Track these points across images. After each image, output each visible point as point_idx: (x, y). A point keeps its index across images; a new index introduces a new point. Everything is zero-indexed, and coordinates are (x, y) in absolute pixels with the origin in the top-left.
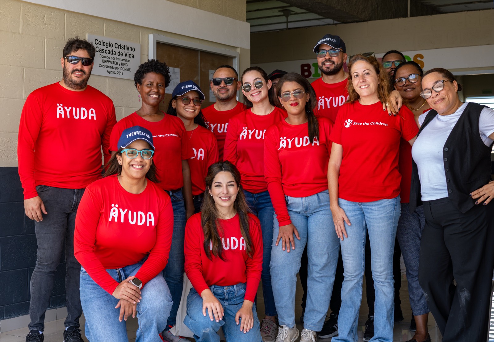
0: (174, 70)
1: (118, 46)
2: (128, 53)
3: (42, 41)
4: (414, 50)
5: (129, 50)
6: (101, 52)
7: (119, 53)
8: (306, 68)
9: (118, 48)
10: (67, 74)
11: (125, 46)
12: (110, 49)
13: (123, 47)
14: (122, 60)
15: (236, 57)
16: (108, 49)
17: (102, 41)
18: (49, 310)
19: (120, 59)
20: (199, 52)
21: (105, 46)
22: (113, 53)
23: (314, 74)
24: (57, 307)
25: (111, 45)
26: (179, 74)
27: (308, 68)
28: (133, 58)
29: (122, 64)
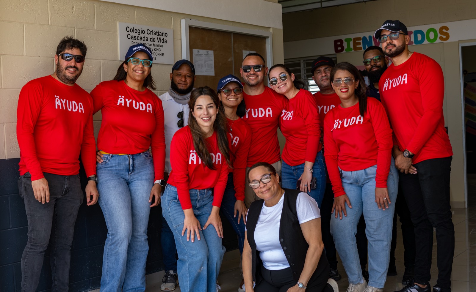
0: (208, 52)
1: (150, 32)
2: (160, 39)
3: (72, 32)
4: (440, 23)
5: (161, 35)
6: (133, 39)
7: (151, 39)
8: (339, 43)
9: (150, 34)
10: (61, 70)
11: (157, 32)
12: (142, 35)
13: (155, 33)
14: (155, 45)
15: (269, 37)
16: (140, 36)
17: (134, 28)
18: (89, 291)
19: (153, 45)
20: (232, 34)
21: (137, 32)
22: (146, 39)
23: (346, 49)
24: (97, 288)
25: (143, 32)
26: (213, 56)
27: (341, 43)
28: (166, 43)
29: (155, 49)
